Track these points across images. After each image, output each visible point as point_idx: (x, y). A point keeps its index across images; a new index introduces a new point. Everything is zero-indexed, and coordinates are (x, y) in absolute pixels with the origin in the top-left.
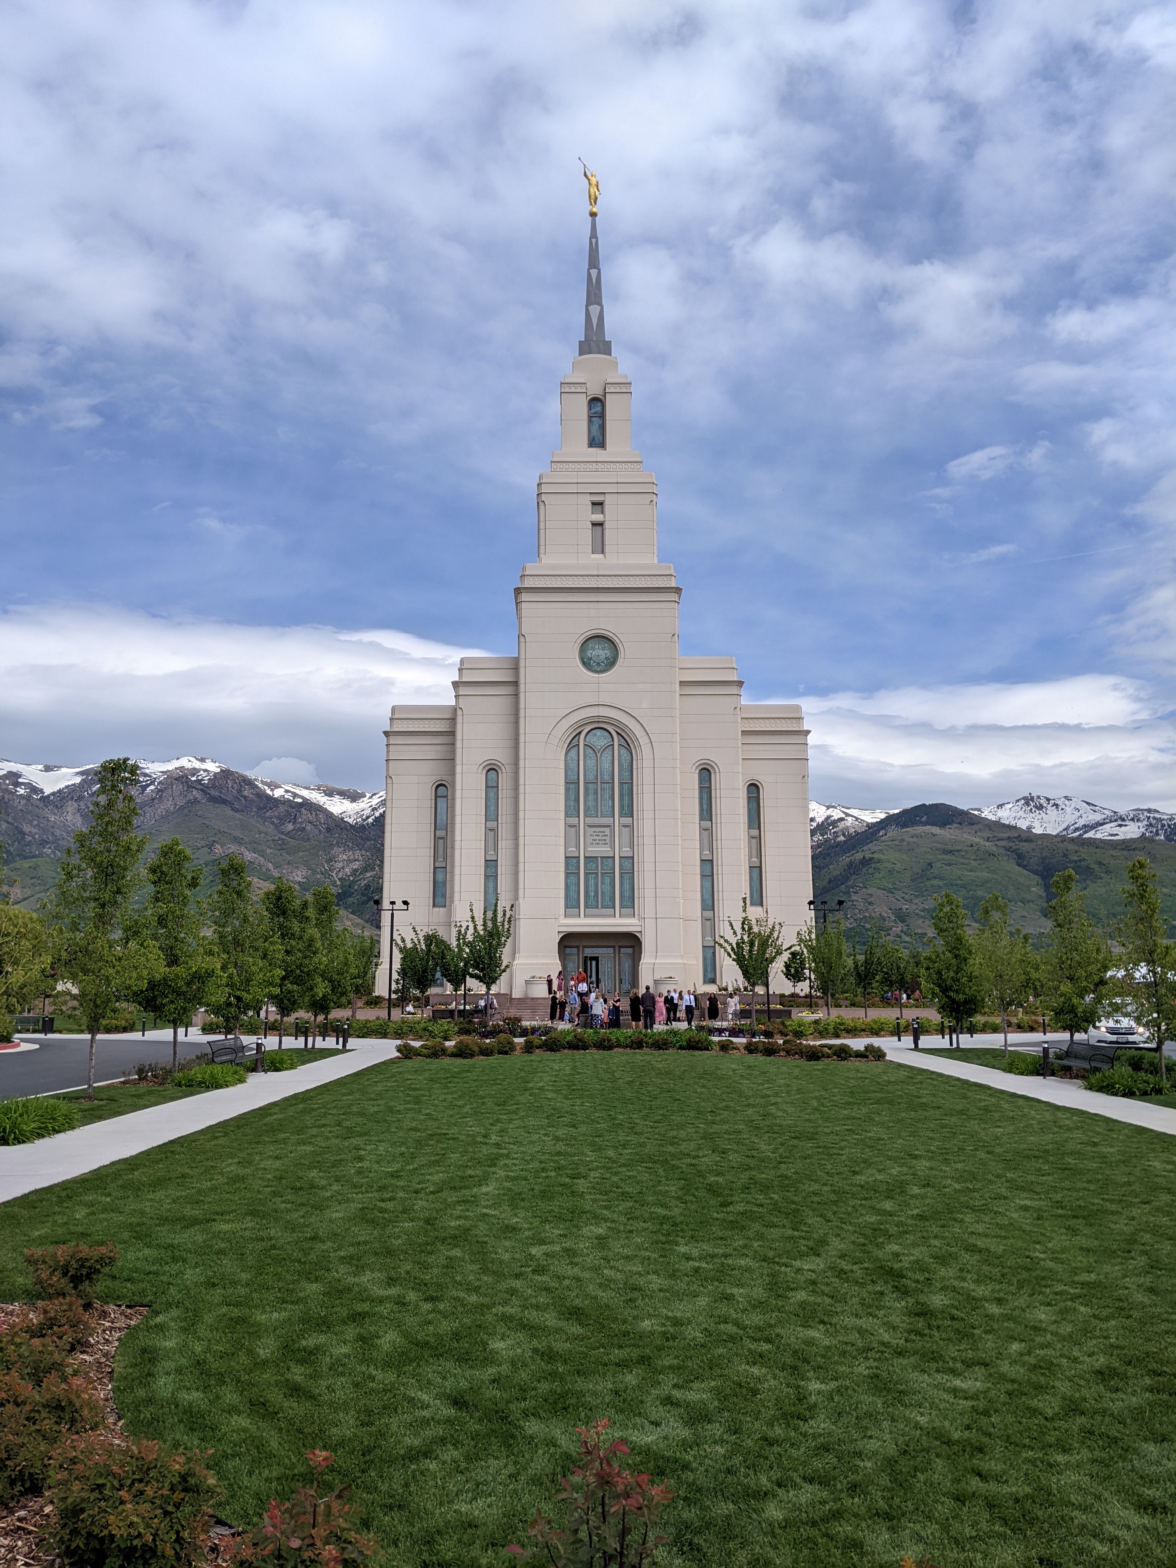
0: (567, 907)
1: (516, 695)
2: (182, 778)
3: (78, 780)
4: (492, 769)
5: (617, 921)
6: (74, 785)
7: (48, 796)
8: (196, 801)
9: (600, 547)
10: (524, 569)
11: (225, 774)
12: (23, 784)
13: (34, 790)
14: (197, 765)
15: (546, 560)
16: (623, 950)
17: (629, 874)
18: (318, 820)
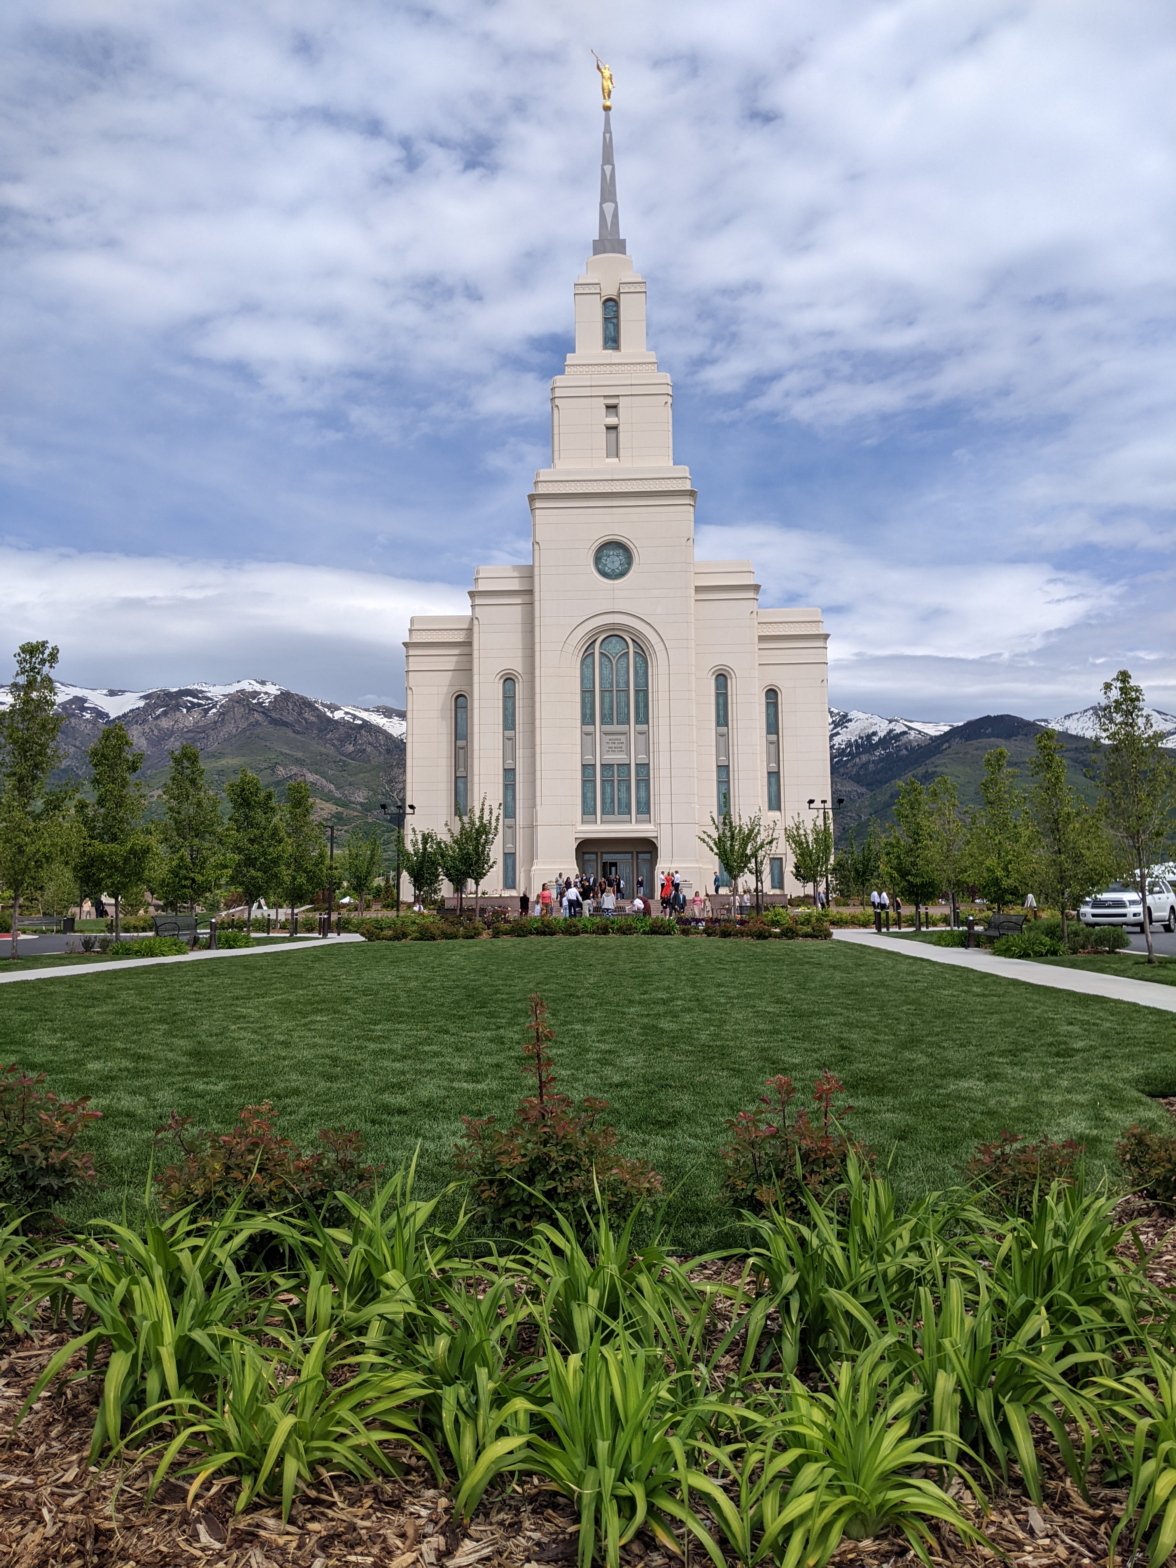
0: (584, 813)
1: (532, 604)
2: (242, 699)
3: (142, 704)
4: (509, 680)
5: (633, 826)
6: (138, 709)
7: (114, 720)
8: (257, 723)
9: (614, 451)
10: (538, 475)
11: (285, 696)
12: (88, 708)
13: (100, 714)
14: (258, 687)
15: (560, 465)
16: (641, 856)
17: (644, 781)
18: (378, 741)
